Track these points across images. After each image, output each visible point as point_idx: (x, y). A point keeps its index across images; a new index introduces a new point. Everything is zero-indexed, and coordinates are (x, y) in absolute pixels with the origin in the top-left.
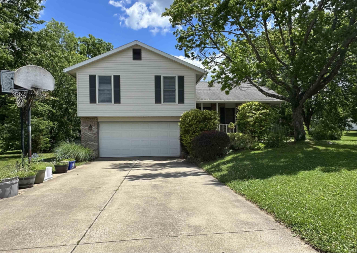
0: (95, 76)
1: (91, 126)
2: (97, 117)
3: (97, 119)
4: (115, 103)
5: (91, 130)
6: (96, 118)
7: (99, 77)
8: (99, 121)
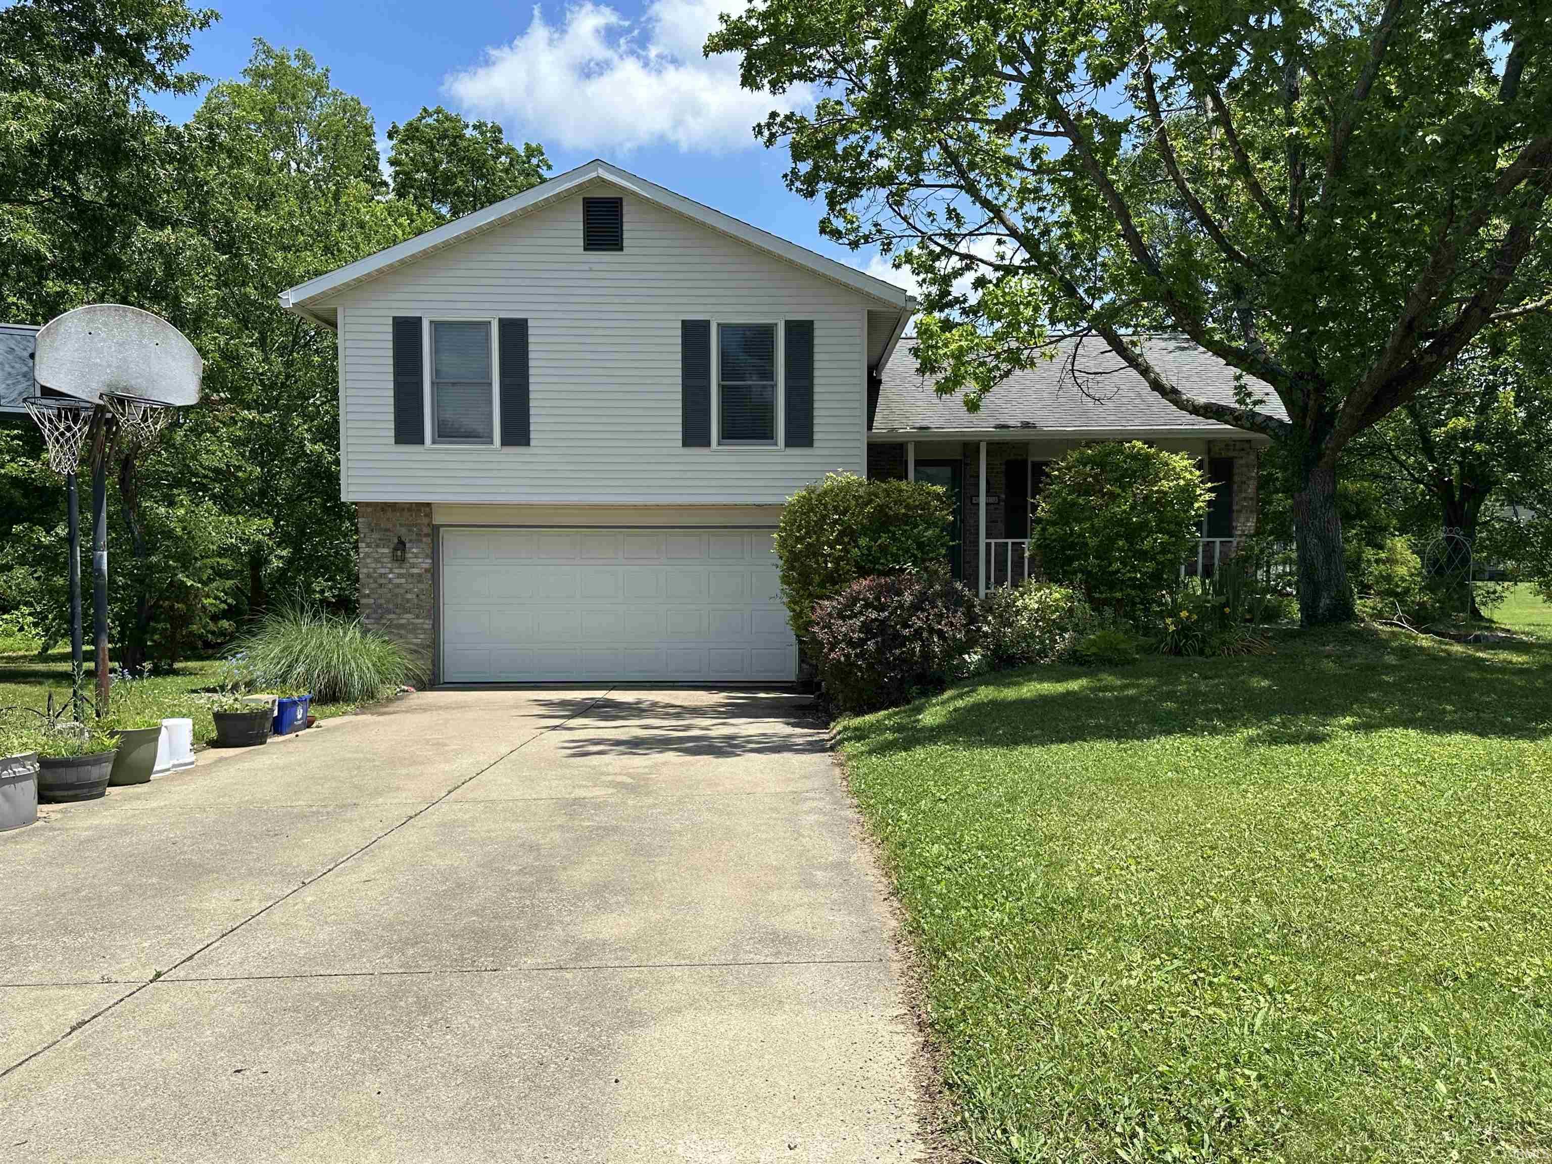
1: (401, 545)
2: (429, 505)
3: (429, 515)
4: (505, 441)
5: (403, 560)
6: (426, 508)
7: (437, 326)
8: (438, 520)
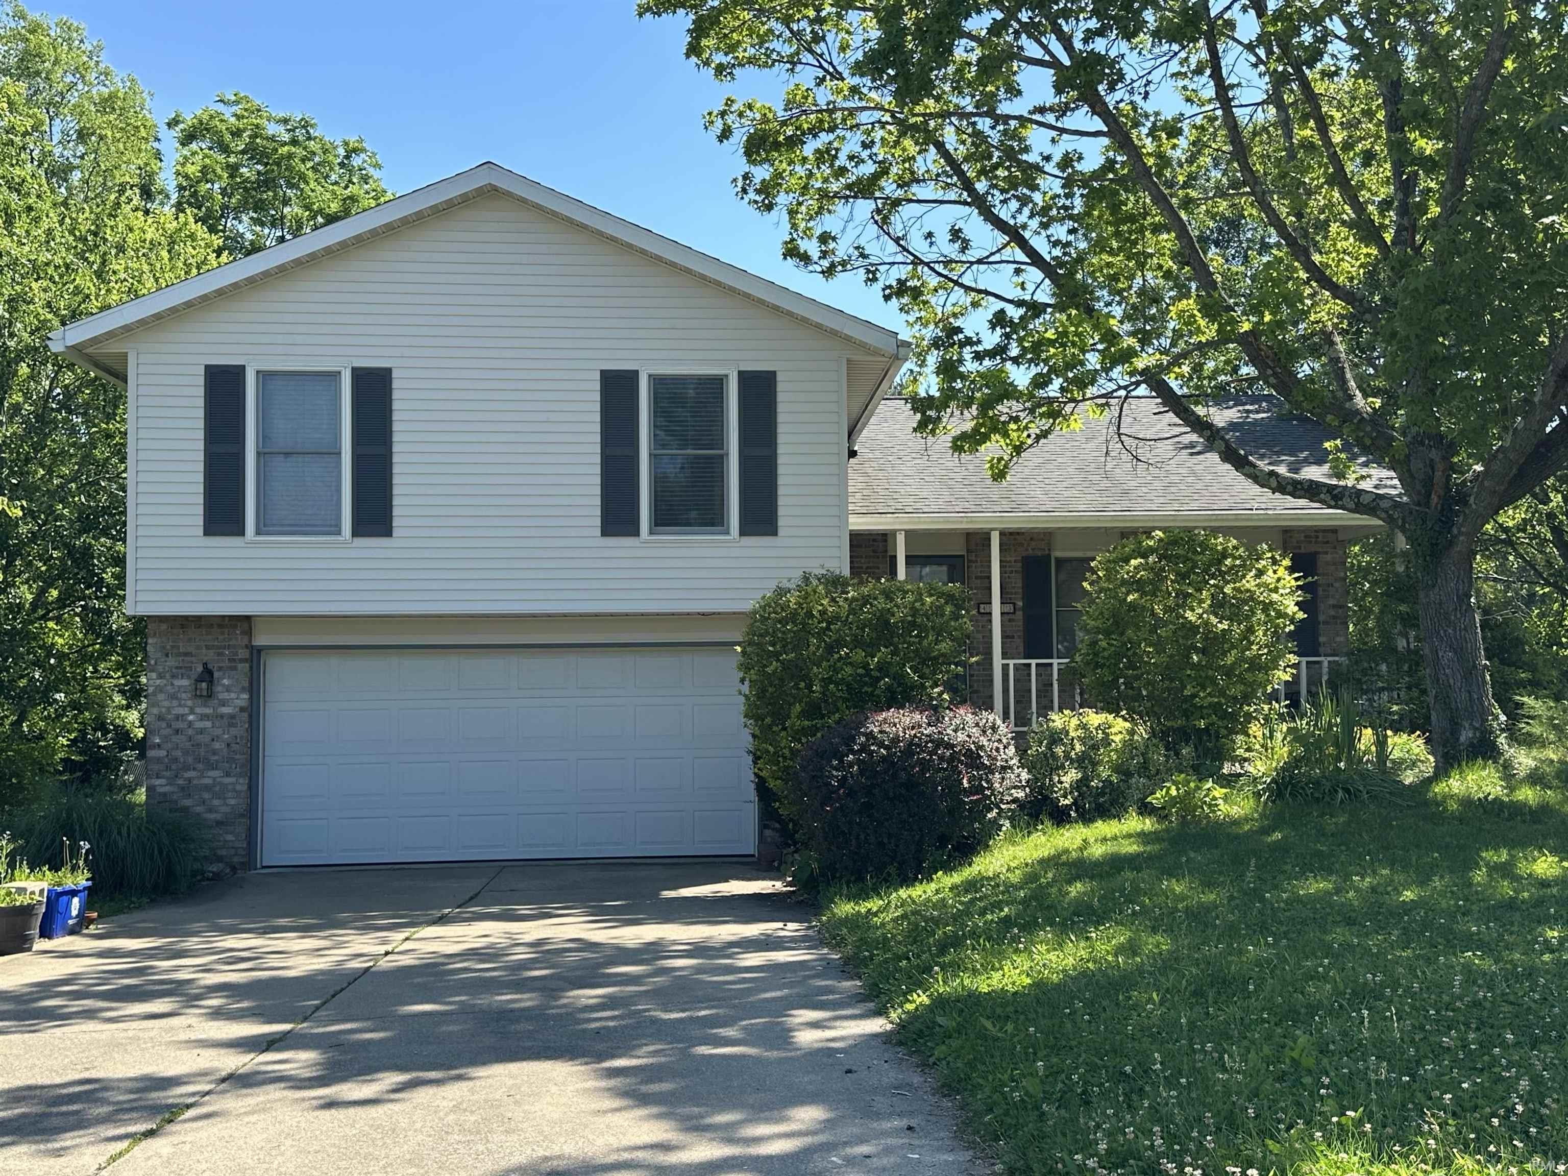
0: (238, 372)
1: (208, 675)
2: (248, 618)
3: (249, 633)
4: (358, 531)
5: (210, 695)
6: (244, 623)
7: (264, 376)
8: (261, 640)
